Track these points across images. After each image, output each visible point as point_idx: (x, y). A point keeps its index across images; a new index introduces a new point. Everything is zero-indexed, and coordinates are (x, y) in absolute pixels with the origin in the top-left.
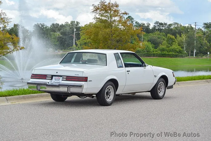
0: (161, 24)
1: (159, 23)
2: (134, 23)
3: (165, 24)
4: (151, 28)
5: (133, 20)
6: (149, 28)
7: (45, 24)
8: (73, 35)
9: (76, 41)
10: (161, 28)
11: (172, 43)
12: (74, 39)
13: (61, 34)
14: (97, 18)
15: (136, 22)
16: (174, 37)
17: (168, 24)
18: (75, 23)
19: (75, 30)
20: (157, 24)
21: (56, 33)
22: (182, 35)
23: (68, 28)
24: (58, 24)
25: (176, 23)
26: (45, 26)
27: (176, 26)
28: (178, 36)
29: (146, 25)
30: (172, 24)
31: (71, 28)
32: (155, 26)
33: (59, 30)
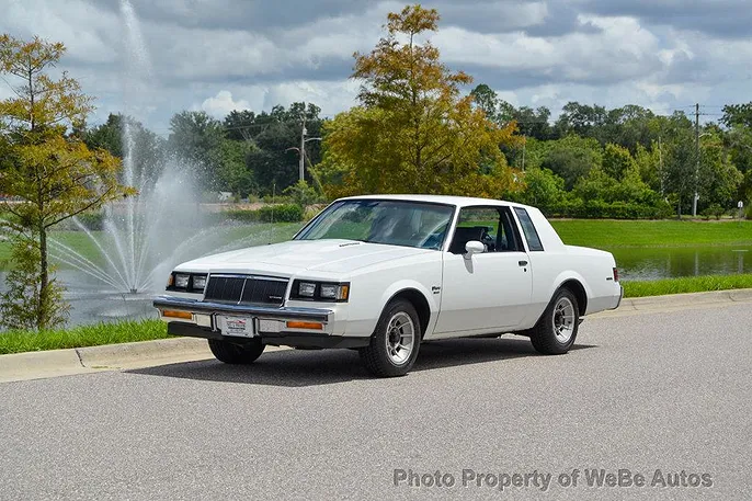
0: (585, 111)
1: (580, 108)
2: (497, 107)
3: (600, 111)
4: (552, 124)
5: (492, 99)
6: (548, 124)
7: (208, 114)
8: (299, 147)
9: (309, 169)
10: (586, 123)
11: (620, 173)
12: (302, 163)
13: (261, 145)
14: (369, 94)
15: (502, 105)
16: (626, 152)
17: (608, 109)
18: (307, 109)
19: (305, 131)
20: (572, 109)
21: (242, 144)
22: (655, 147)
23: (281, 127)
24: (252, 114)
25: (632, 108)
26: (207, 122)
27: (636, 116)
28: (641, 148)
29: (536, 114)
30: (621, 110)
31: (291, 126)
32: (564, 116)
33: (254, 132)
